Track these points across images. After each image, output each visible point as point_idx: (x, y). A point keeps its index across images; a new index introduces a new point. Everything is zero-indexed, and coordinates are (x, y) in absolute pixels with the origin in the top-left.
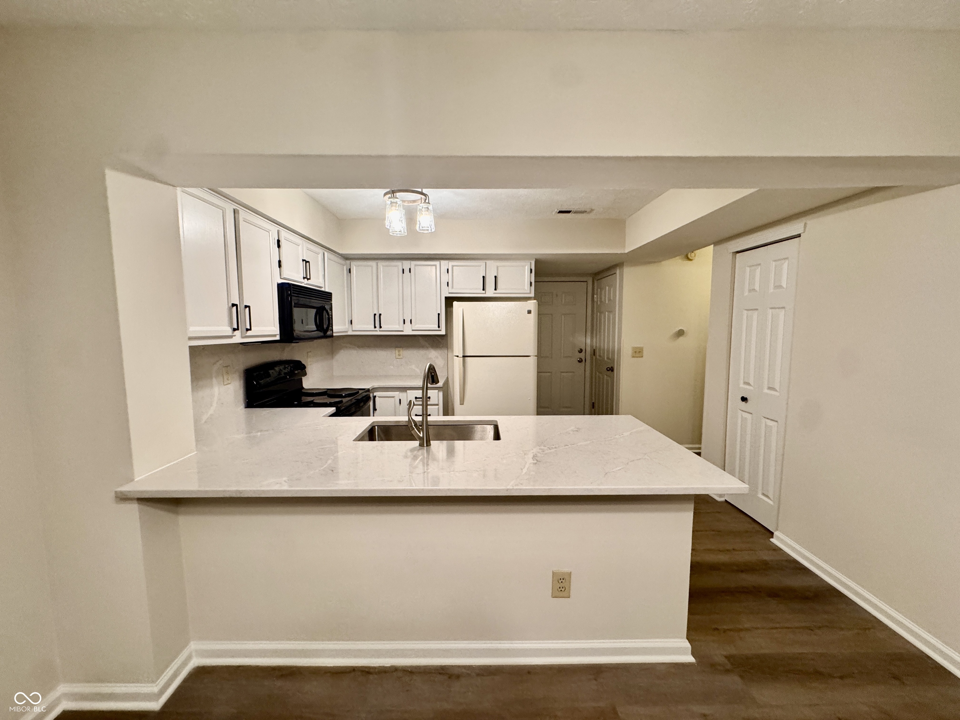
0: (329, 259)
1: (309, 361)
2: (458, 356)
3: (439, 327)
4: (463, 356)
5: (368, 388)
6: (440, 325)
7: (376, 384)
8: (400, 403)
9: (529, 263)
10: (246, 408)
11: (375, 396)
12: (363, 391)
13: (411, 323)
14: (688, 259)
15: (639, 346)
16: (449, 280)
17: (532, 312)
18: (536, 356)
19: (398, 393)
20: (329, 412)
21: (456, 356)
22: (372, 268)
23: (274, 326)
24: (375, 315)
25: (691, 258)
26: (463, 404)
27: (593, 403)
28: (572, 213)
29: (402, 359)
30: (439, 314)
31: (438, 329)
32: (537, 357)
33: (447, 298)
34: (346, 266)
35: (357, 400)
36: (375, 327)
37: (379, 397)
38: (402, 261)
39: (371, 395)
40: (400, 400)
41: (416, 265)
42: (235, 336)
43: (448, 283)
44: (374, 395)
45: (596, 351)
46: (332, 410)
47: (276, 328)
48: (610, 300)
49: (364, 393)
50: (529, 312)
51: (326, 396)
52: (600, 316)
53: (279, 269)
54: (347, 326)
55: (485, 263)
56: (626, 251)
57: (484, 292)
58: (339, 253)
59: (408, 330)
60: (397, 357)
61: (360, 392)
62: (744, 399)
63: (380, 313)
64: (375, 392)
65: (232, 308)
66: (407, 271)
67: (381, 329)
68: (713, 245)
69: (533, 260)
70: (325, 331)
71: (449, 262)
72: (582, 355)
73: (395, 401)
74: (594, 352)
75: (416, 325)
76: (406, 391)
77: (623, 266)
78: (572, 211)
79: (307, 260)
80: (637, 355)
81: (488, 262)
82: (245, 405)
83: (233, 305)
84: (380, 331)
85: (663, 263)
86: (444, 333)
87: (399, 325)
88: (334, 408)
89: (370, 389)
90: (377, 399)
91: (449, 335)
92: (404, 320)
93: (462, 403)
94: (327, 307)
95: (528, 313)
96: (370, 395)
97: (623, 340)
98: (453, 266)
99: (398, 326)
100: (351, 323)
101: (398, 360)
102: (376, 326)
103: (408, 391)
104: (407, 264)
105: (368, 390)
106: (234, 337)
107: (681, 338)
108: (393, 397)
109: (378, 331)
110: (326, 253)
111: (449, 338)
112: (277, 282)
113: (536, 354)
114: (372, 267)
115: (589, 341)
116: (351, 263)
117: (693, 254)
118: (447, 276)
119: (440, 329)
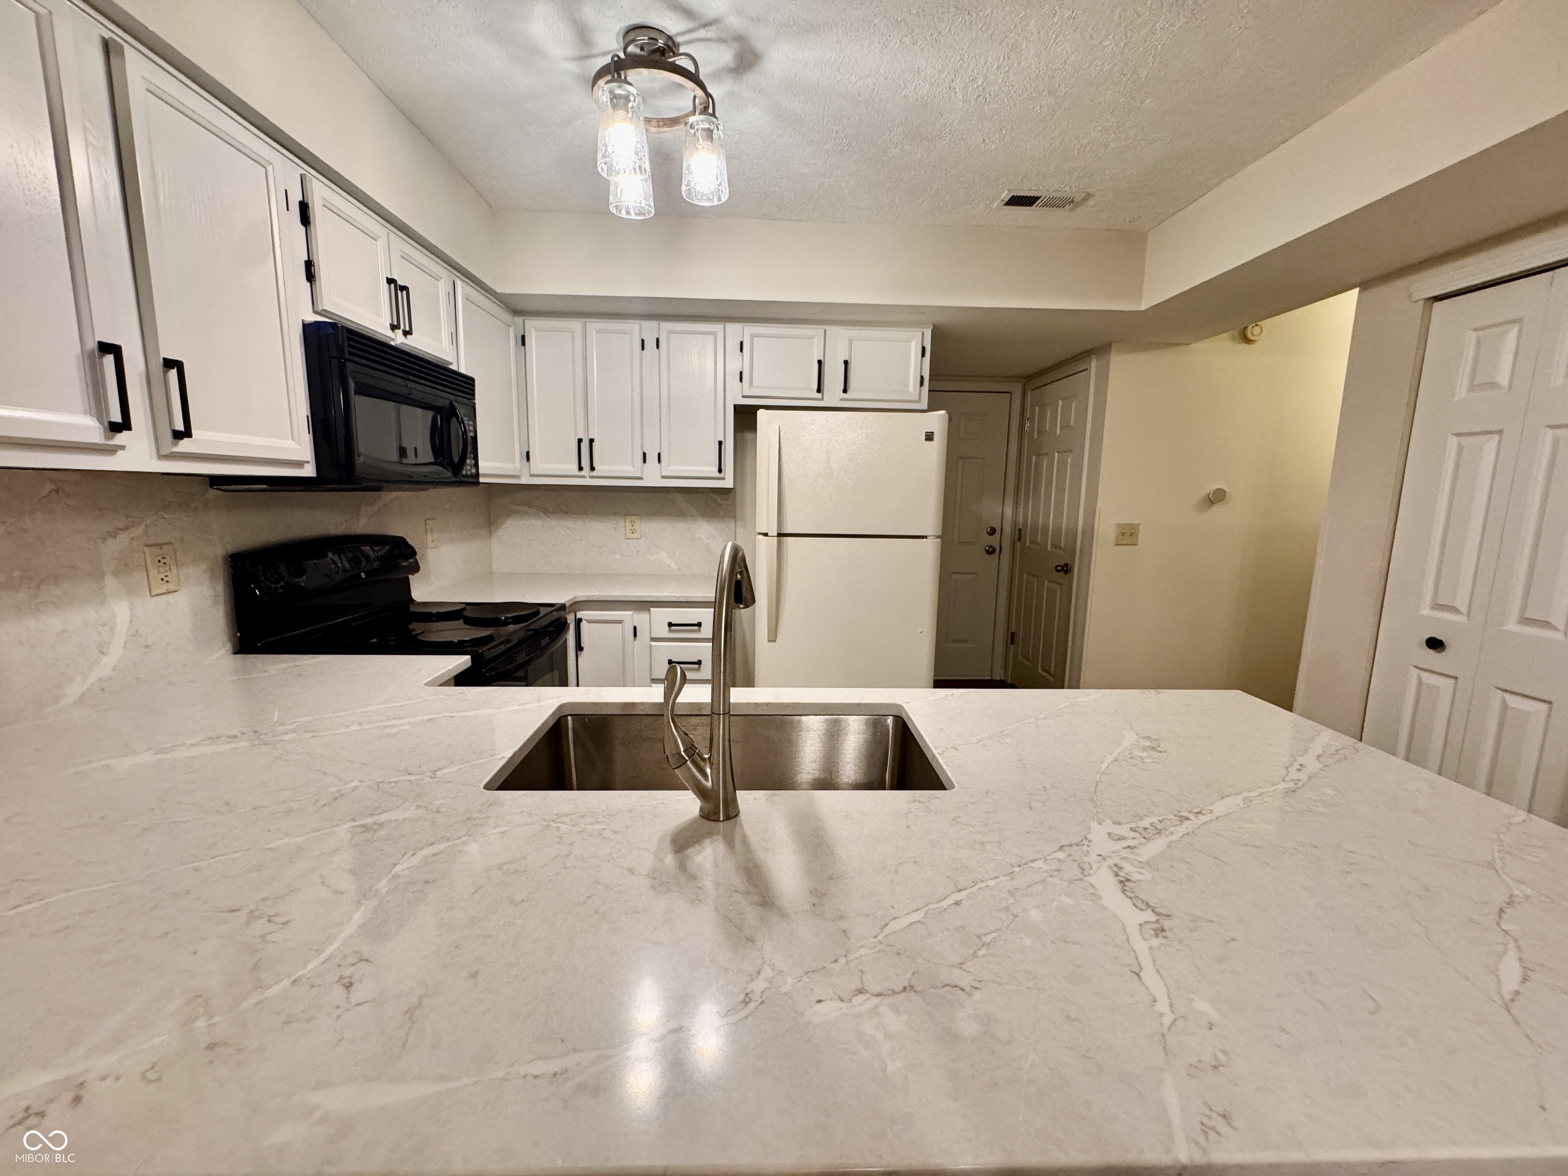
0: (467, 299)
1: (430, 538)
2: (766, 535)
3: (720, 471)
4: (778, 534)
5: (562, 601)
6: (722, 467)
7: (582, 594)
8: (635, 635)
9: (921, 334)
10: (236, 652)
11: (580, 620)
12: (550, 609)
13: (659, 461)
14: (1246, 340)
15: (1130, 522)
16: (743, 366)
17: (936, 437)
18: (938, 537)
19: (631, 613)
20: (449, 670)
21: (760, 534)
22: (573, 336)
23: (293, 439)
24: (580, 441)
25: (1251, 337)
26: (775, 641)
27: (1013, 634)
28: (1036, 206)
29: (640, 539)
30: (720, 443)
31: (717, 475)
32: (940, 540)
33: (738, 409)
34: (513, 327)
35: (535, 630)
36: (581, 468)
37: (589, 622)
38: (639, 321)
39: (570, 618)
40: (635, 628)
41: (671, 332)
42: (123, 448)
43: (741, 373)
44: (578, 617)
45: (1023, 533)
46: (461, 662)
47: (300, 444)
48: (1065, 427)
49: (555, 613)
50: (929, 437)
51: (461, 621)
52: (1037, 464)
53: (309, 284)
54: (517, 464)
55: (823, 331)
56: (1144, 306)
57: (819, 395)
58: (496, 293)
59: (652, 478)
60: (629, 535)
61: (543, 611)
62: (1435, 644)
63: (590, 437)
64: (579, 610)
65: (101, 357)
66: (650, 344)
67: (594, 473)
68: (1357, 289)
69: (927, 328)
70: (457, 468)
71: (744, 326)
72: (994, 541)
73: (623, 629)
74: (1019, 534)
75: (669, 465)
76: (649, 610)
77: (1110, 351)
78: (1040, 197)
79: (401, 282)
80: (1124, 542)
81: (829, 328)
82: (234, 646)
83: (105, 348)
84: (592, 477)
85: (1195, 346)
86: (731, 486)
87: (633, 466)
88: (467, 658)
89: (567, 605)
90: (584, 625)
91: (738, 490)
92: (644, 454)
93: (772, 639)
94: (461, 411)
95: (926, 439)
96: (566, 618)
97: (1100, 508)
98: (753, 336)
99: (630, 468)
100: (528, 459)
101: (629, 541)
102: (583, 465)
103: (651, 609)
104: (650, 330)
105: (563, 607)
106: (120, 452)
107: (1217, 509)
108: (620, 622)
109: (588, 477)
110: (459, 283)
111: (738, 496)
112: (303, 321)
113: (940, 534)
114: (572, 332)
115: (1009, 512)
116: (526, 321)
117: (1257, 330)
118: (740, 358)
119: (722, 475)
